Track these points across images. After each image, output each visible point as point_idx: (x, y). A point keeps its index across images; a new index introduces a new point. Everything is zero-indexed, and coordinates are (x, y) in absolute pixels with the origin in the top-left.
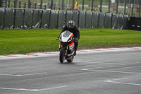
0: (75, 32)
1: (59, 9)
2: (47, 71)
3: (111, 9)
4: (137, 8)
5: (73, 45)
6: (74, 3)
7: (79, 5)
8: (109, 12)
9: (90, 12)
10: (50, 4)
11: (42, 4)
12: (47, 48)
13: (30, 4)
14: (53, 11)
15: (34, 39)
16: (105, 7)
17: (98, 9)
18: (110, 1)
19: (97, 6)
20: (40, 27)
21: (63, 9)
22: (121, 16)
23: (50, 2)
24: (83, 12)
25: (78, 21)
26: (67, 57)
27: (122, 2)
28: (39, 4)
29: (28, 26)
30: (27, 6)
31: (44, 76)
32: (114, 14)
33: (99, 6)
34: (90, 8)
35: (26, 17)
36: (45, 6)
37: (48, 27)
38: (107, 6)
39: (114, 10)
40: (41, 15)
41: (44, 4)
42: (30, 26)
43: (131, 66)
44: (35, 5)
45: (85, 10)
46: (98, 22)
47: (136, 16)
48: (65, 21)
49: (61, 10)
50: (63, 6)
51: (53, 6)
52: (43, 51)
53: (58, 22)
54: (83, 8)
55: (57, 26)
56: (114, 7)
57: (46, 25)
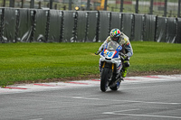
1: (65, 8)
2: (43, 116)
3: (155, 8)
8: (151, 13)
9: (117, 13)
12: (44, 75)
14: (53, 12)
16: (144, 4)
17: (133, 8)
19: (130, 3)
20: (31, 39)
21: (70, 9)
25: (98, 29)
29: (10, 38)
30: (8, 2)
32: (160, 16)
33: (134, 3)
34: (119, 6)
35: (6, 22)
36: (40, 3)
37: (45, 40)
38: (148, 3)
39: (159, 9)
40: (32, 18)
42: (14, 38)
45: (109, 10)
46: (133, 30)
48: (75, 29)
49: (67, 10)
50: (71, 3)
51: (54, 3)
52: (36, 81)
53: (62, 30)
54: (106, 5)
55: (61, 37)
56: (160, 4)
57: (41, 36)
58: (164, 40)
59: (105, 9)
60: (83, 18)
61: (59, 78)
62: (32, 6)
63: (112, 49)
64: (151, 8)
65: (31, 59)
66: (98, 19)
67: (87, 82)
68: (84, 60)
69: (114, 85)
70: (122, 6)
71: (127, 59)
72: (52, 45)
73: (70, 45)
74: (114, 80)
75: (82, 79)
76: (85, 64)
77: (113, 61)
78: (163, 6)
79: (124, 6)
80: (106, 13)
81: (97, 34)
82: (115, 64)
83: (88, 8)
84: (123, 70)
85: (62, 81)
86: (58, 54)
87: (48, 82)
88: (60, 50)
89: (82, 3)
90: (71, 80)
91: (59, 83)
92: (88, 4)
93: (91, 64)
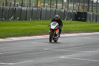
0: (60, 22)
1: (28, 7)
2: (19, 50)
3: (64, 7)
4: (82, 6)
5: (58, 31)
6: (38, 3)
7: (41, 4)
8: (62, 9)
9: (49, 9)
10: (21, 3)
11: (15, 3)
12: (19, 34)
13: (7, 3)
14: (23, 8)
15: (10, 27)
16: (60, 5)
17: (55, 7)
18: (63, 1)
19: (54, 5)
20: (14, 19)
21: (30, 7)
22: (71, 11)
23: (21, 2)
24: (44, 9)
25: (41, 15)
26: (54, 39)
27: (71, 1)
28: (13, 3)
29: (6, 19)
30: (5, 4)
31: (17, 54)
32: (66, 10)
33: (56, 5)
34: (49, 6)
35: (4, 12)
36: (17, 5)
37: (20, 20)
38: (61, 5)
39: (66, 7)
40: (14, 11)
41: (16, 3)
42: (7, 19)
43: (78, 46)
44: (10, 4)
45: (45, 8)
48: (32, 15)
50: (30, 5)
51: (23, 5)
52: (16, 36)
53: (26, 16)
55: (26, 19)
56: (66, 5)
57: (18, 18)
58: (67, 20)
60: (35, 10)
62: (14, 6)
65: (14, 27)
66: (41, 11)
68: (35, 28)
73: (30, 22)
75: (35, 35)
76: (36, 29)
79: (51, 6)
81: (41, 17)
86: (25, 25)
93: (38, 29)
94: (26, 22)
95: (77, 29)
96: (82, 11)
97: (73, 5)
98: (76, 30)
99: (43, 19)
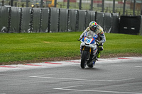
1: (23, 6)
3: (95, 5)
4: (131, 4)
8: (91, 9)
9: (65, 10)
12: (7, 59)
16: (86, 2)
17: (77, 6)
19: (75, 1)
21: (27, 6)
22: (109, 14)
25: (49, 22)
32: (99, 12)
33: (78, 1)
34: (66, 3)
36: (3, 2)
37: (7, 31)
38: (89, 2)
39: (98, 6)
45: (58, 7)
46: (77, 23)
47: (129, 15)
48: (31, 22)
49: (25, 7)
50: (28, 2)
51: (14, 2)
53: (21, 23)
54: (56, 3)
55: (20, 29)
56: (98, 2)
57: (4, 28)
59: (55, 6)
60: (37, 13)
61: (19, 61)
63: (90, 36)
64: (91, 5)
66: (50, 14)
67: (41, 64)
68: (38, 47)
69: (91, 63)
70: (68, 4)
71: (101, 45)
72: (13, 35)
73: (28, 35)
74: (91, 60)
75: (37, 61)
77: (91, 46)
78: (101, 4)
79: (70, 3)
80: (56, 10)
82: (92, 48)
83: (42, 5)
84: (98, 52)
85: (21, 63)
86: (18, 42)
87: (10, 64)
88: (19, 39)
89: (37, 2)
90: (28, 62)
91: (19, 65)
92: (42, 2)
93: (44, 50)
94: (19, 35)
95: (120, 49)
96: (130, 13)
97: (112, 2)
98: (119, 52)
99: (54, 31)
